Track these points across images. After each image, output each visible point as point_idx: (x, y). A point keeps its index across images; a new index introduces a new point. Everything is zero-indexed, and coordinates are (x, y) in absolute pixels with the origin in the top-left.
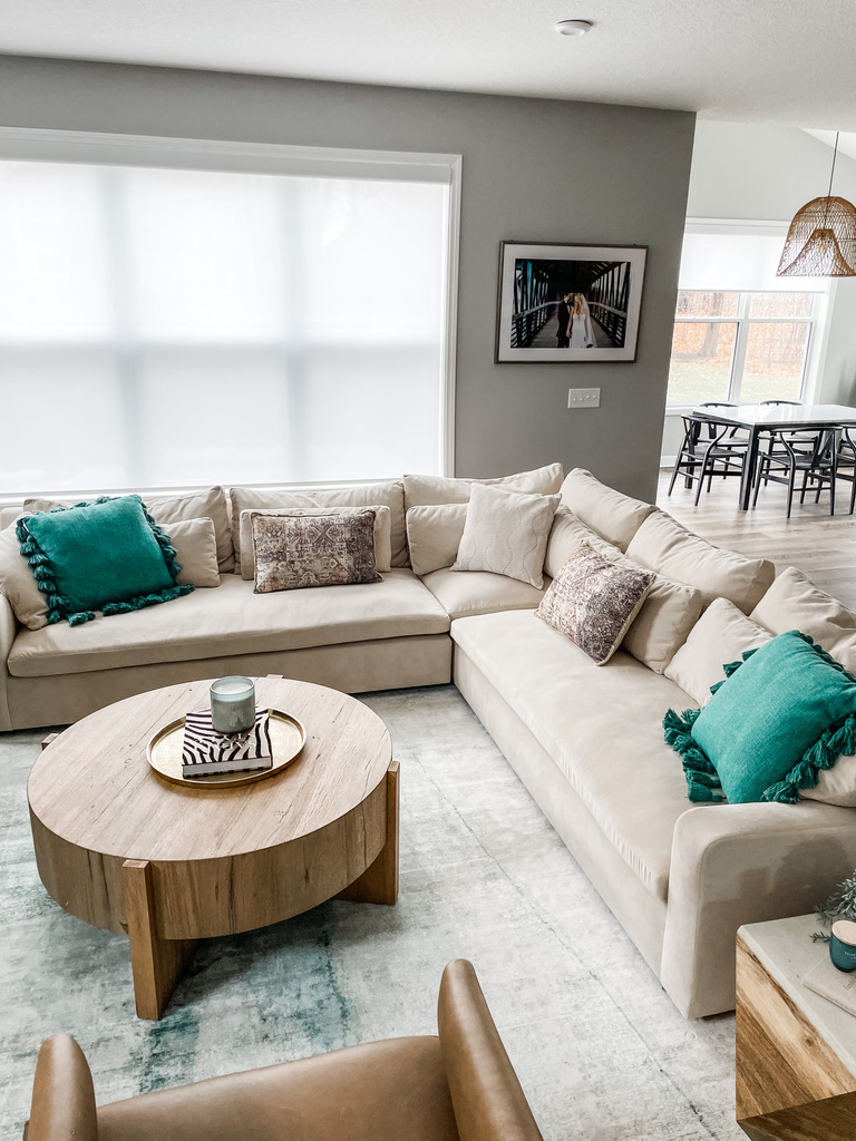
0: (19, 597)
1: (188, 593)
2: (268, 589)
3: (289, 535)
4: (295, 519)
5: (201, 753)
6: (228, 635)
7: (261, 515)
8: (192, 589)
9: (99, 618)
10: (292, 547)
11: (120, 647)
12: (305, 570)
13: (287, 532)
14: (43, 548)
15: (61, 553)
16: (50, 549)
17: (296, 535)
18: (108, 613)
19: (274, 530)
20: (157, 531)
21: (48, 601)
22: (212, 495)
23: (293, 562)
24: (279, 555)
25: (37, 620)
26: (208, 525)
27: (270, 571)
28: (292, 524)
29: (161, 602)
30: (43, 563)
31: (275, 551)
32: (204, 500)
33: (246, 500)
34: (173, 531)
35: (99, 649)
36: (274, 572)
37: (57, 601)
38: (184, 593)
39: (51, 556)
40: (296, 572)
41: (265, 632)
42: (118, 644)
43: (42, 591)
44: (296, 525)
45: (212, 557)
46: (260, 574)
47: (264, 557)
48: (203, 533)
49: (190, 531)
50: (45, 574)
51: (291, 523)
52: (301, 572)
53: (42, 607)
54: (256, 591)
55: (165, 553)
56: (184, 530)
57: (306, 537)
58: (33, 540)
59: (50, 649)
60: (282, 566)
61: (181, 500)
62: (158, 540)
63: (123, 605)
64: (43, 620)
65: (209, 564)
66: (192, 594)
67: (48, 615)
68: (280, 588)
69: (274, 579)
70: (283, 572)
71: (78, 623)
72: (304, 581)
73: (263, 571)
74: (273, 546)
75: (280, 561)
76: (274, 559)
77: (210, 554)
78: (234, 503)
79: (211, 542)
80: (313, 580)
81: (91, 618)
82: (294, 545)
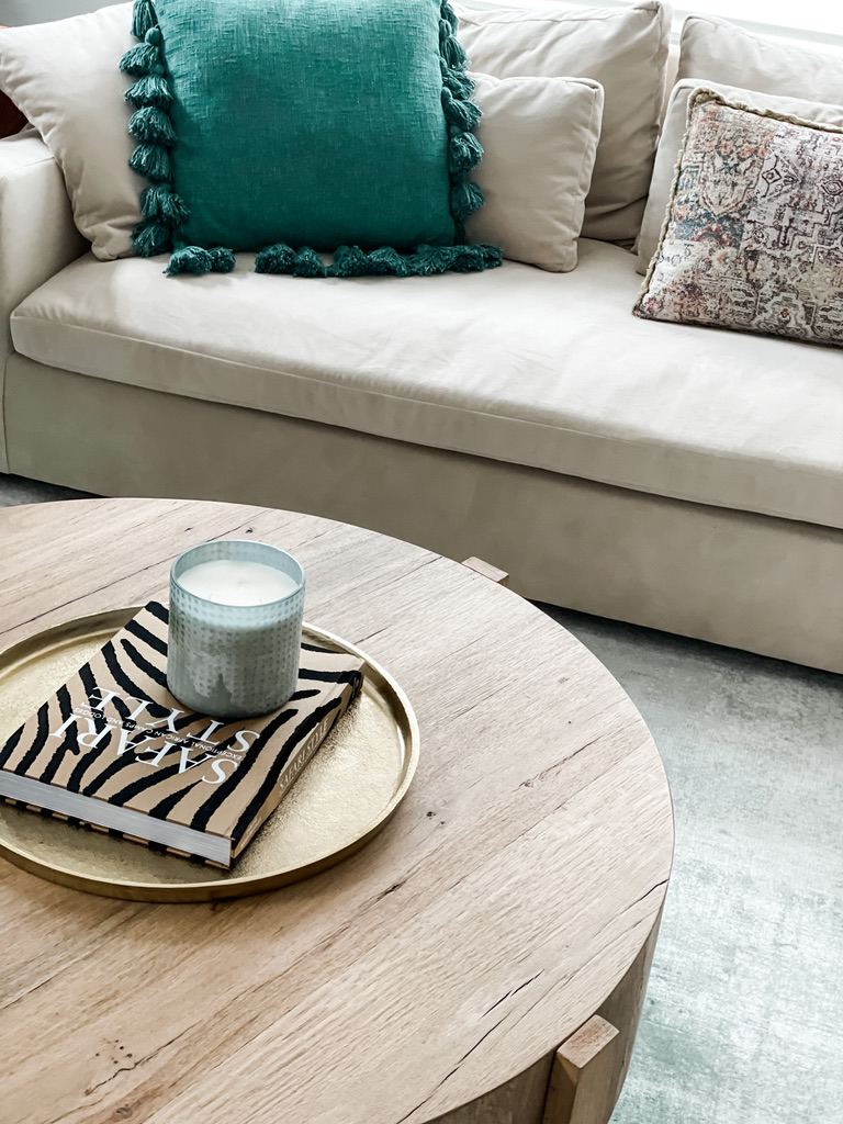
0: (81, 170)
1: (475, 269)
2: (671, 314)
3: (770, 176)
4: (806, 133)
5: (70, 742)
6: (501, 409)
7: (719, 101)
8: (492, 261)
9: (243, 272)
10: (765, 213)
11: (246, 358)
12: (781, 286)
13: (768, 165)
14: (172, 65)
15: (207, 87)
16: (183, 70)
17: (791, 180)
18: (265, 268)
19: (737, 154)
20: (457, 88)
21: (143, 197)
22: (635, 23)
23: (753, 255)
24: (724, 227)
25: (109, 237)
26: (585, 100)
27: (687, 264)
28: (792, 145)
29: (403, 275)
30: (157, 102)
31: (717, 211)
32: (608, 32)
33: (716, 54)
34: (494, 99)
35: (200, 349)
36: (696, 271)
37: (159, 203)
38: (465, 265)
39: (182, 89)
40: (756, 285)
41: (594, 427)
42: (245, 347)
43: (137, 169)
44: (801, 151)
45: (571, 190)
46: (663, 266)
47: (687, 222)
48: (566, 120)
49: (534, 108)
50: (151, 128)
51: (787, 144)
52: (768, 289)
53: (128, 211)
54: (642, 312)
55: (450, 149)
56: (524, 99)
57: (814, 192)
58: (158, 41)
59: (103, 316)
60: (724, 259)
61: (555, 22)
62: (450, 113)
63: (307, 255)
64: (122, 239)
65: (558, 206)
66: (487, 274)
67: (137, 229)
68: (703, 318)
69: (692, 290)
70: (721, 278)
71: (182, 270)
72: (769, 316)
73: (674, 259)
74: (718, 196)
75: (722, 243)
76: (709, 233)
77: (568, 181)
78: (686, 57)
79: (579, 148)
80: (796, 320)
81: (223, 267)
82: (773, 208)
